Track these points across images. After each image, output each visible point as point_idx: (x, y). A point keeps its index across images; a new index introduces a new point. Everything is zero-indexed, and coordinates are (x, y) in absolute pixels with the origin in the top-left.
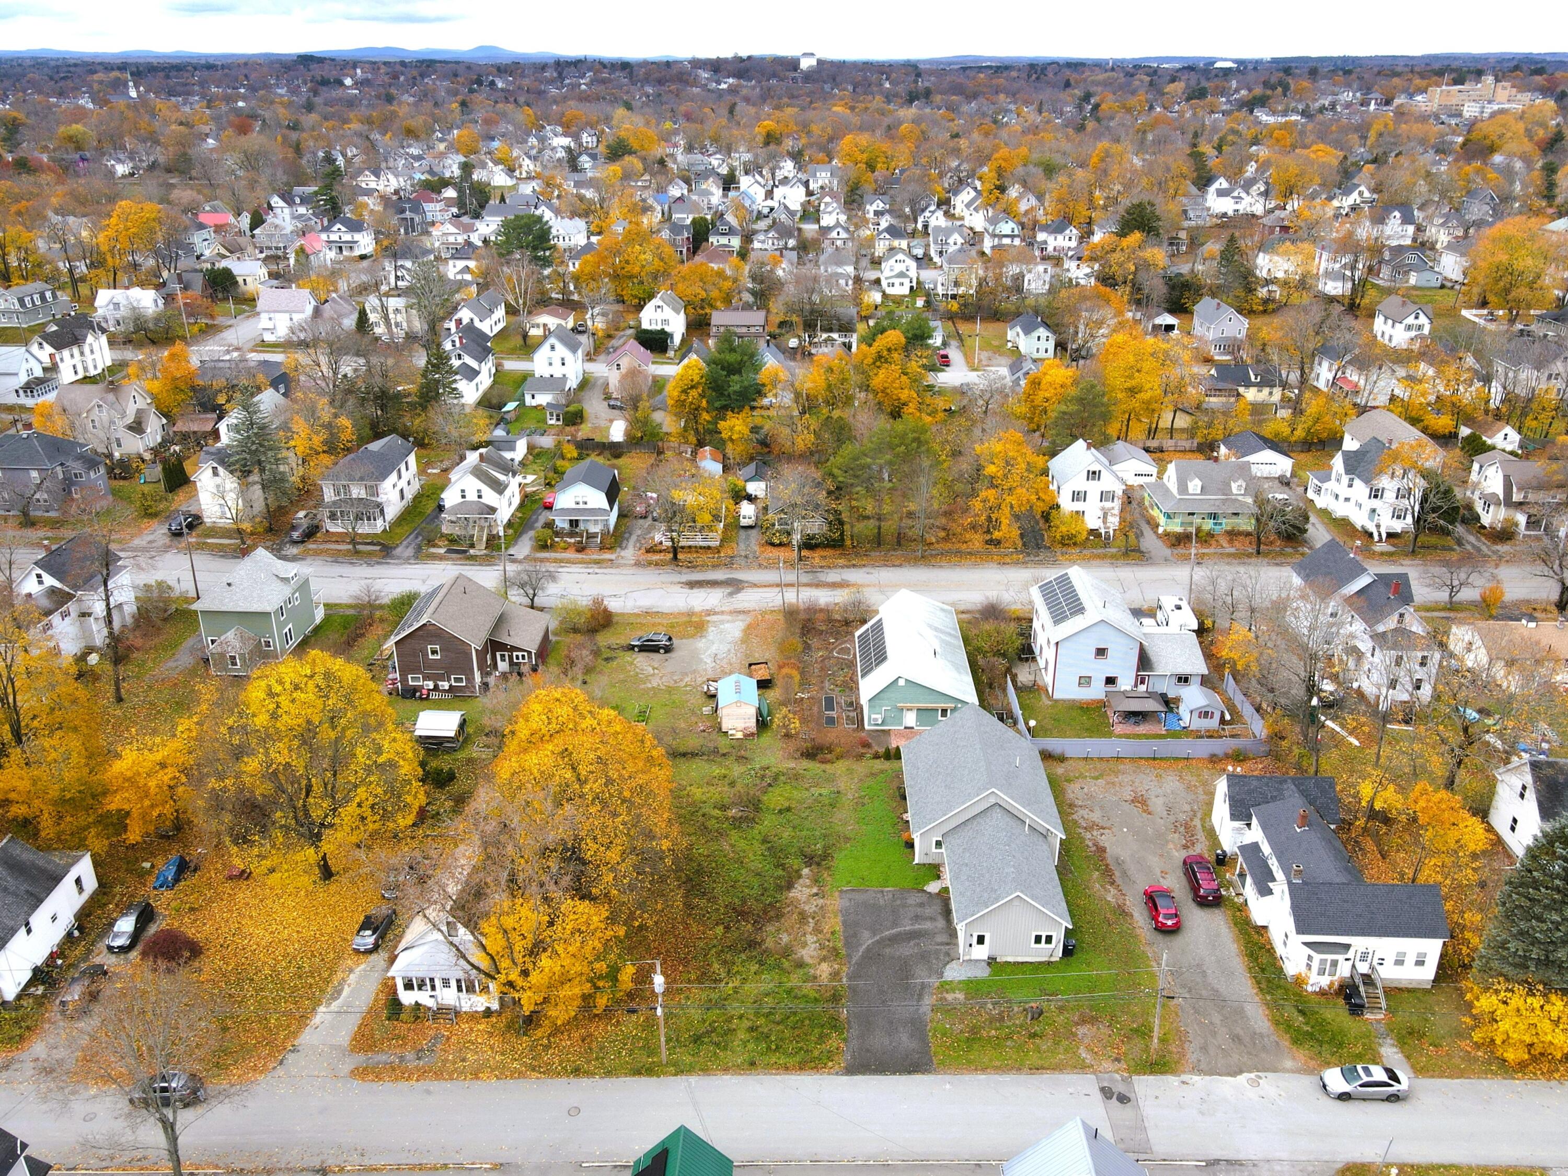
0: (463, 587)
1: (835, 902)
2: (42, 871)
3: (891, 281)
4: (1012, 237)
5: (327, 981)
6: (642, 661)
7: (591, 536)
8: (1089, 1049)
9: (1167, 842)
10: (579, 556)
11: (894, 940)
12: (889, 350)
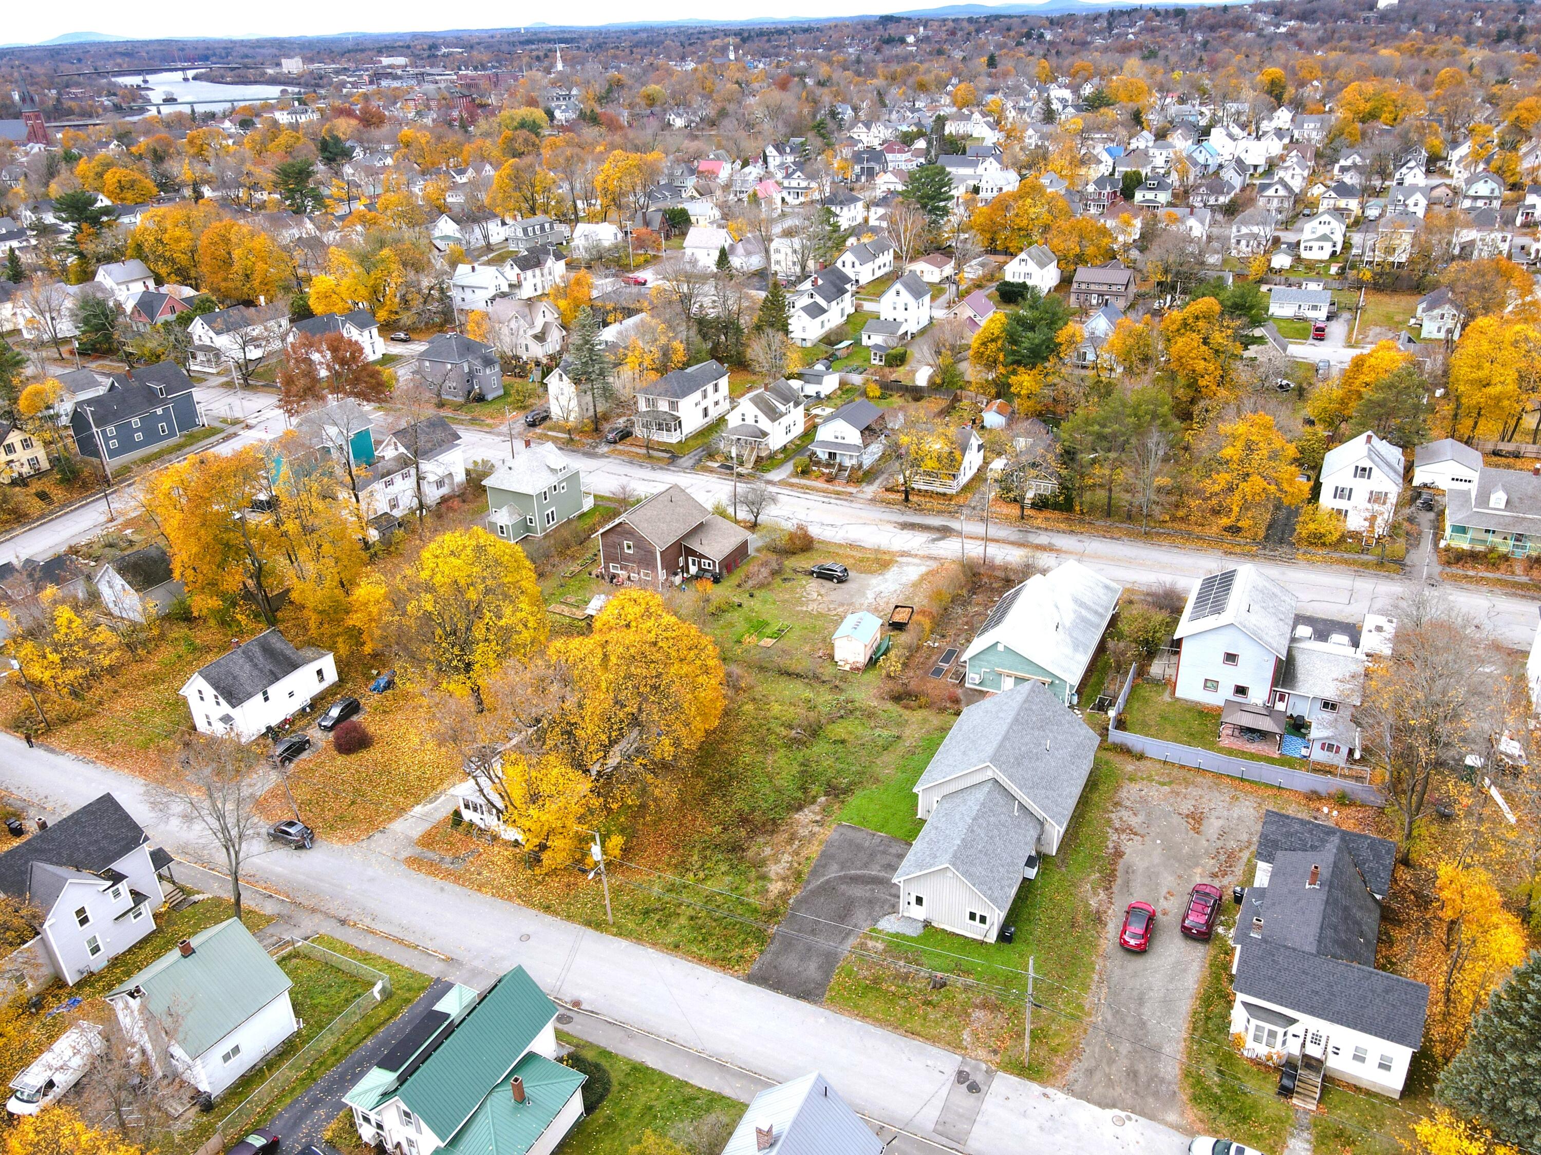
1: (828, 833)
2: (287, 658)
3: (1309, 244)
6: (814, 586)
7: (842, 468)
8: (975, 1034)
10: (826, 486)
11: (855, 880)
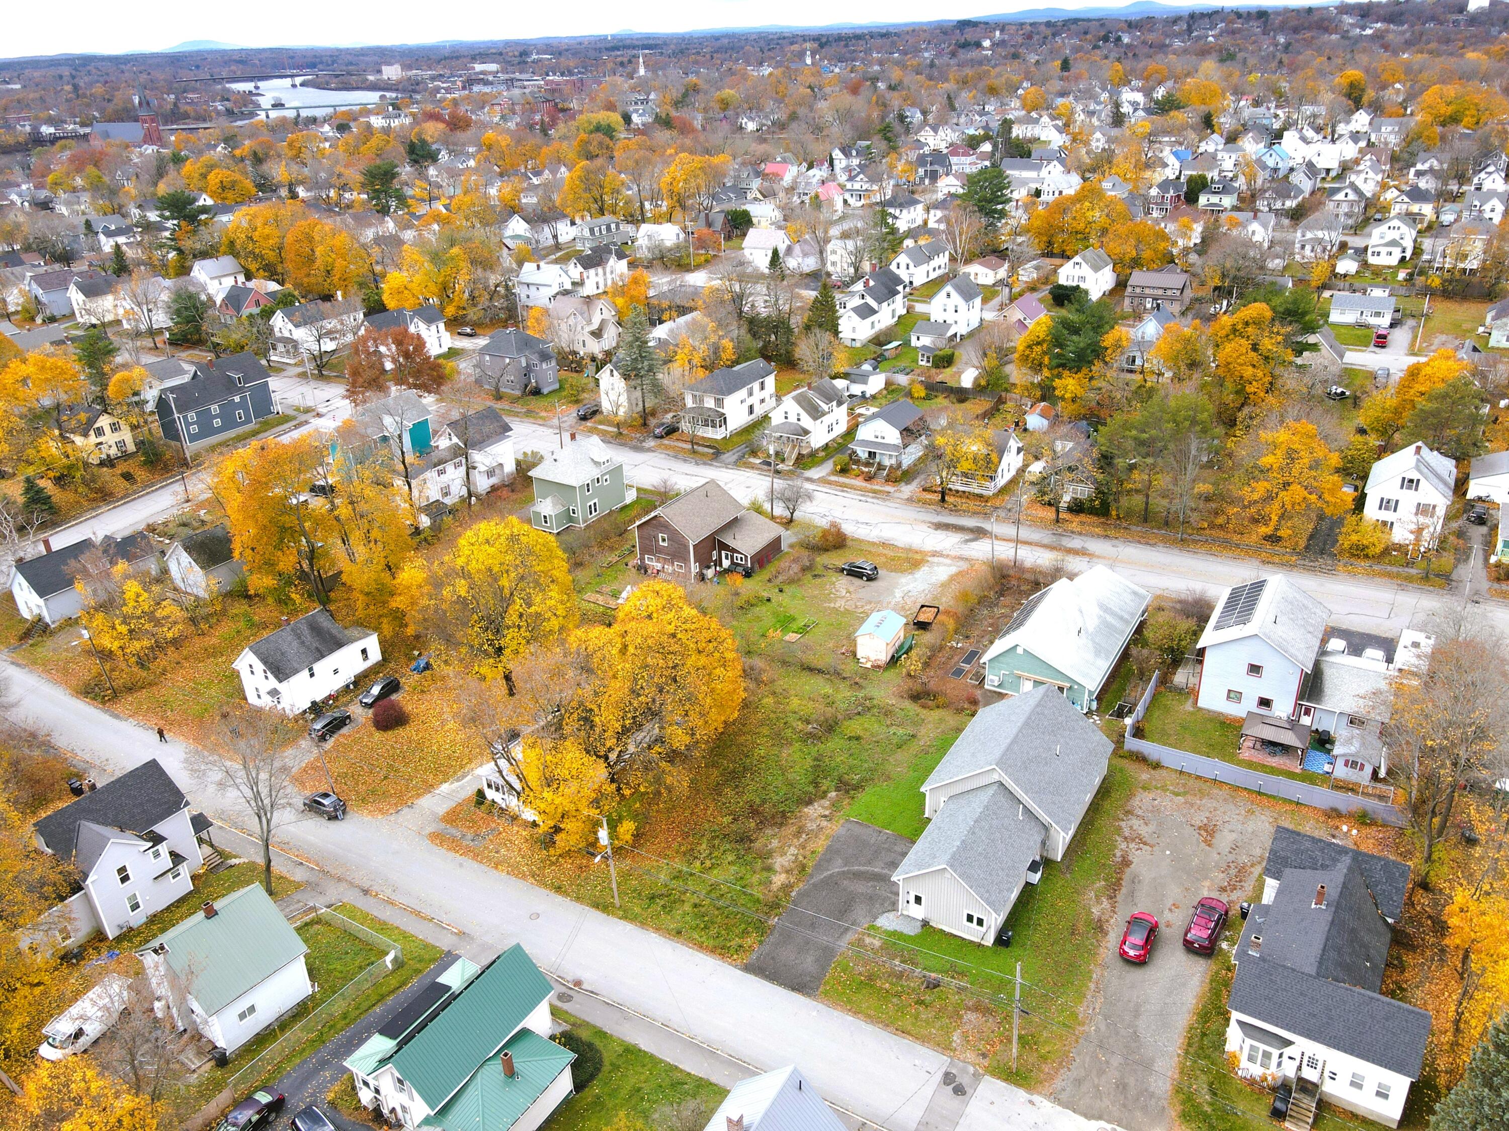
1: (835, 828)
2: (329, 634)
3: (1377, 250)
5: (462, 767)
6: (843, 583)
7: (881, 467)
8: (965, 1036)
10: (864, 484)
11: (858, 875)
12: (1247, 324)
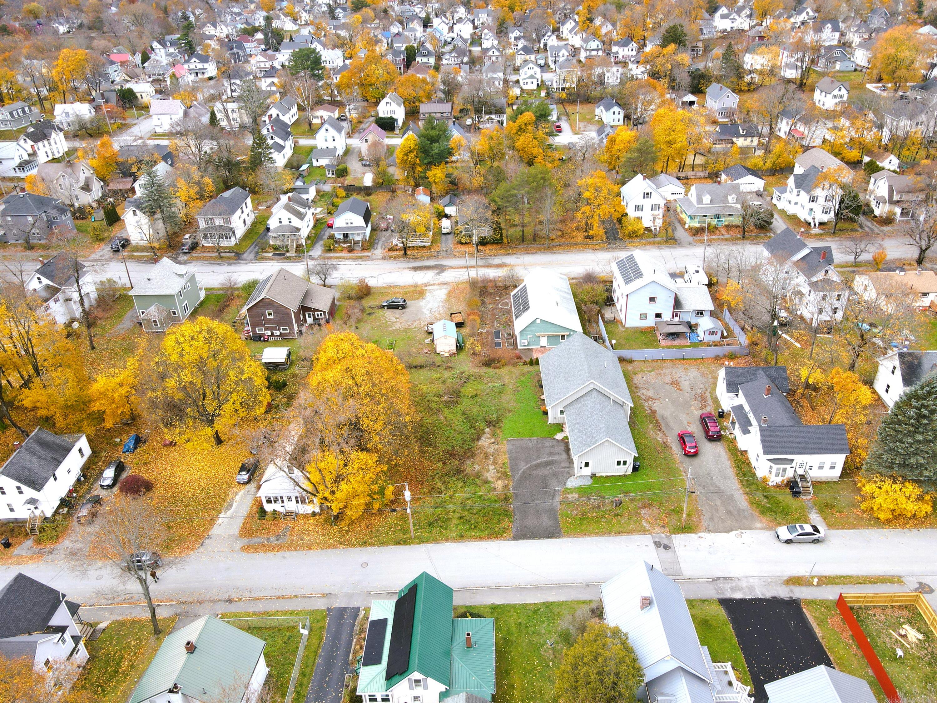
0: (283, 275)
1: (504, 447)
2: (59, 446)
3: (526, 81)
4: (597, 50)
5: (224, 500)
6: (389, 314)
7: (356, 243)
8: (648, 521)
9: (691, 406)
10: (350, 254)
11: (538, 466)
12: (526, 124)
